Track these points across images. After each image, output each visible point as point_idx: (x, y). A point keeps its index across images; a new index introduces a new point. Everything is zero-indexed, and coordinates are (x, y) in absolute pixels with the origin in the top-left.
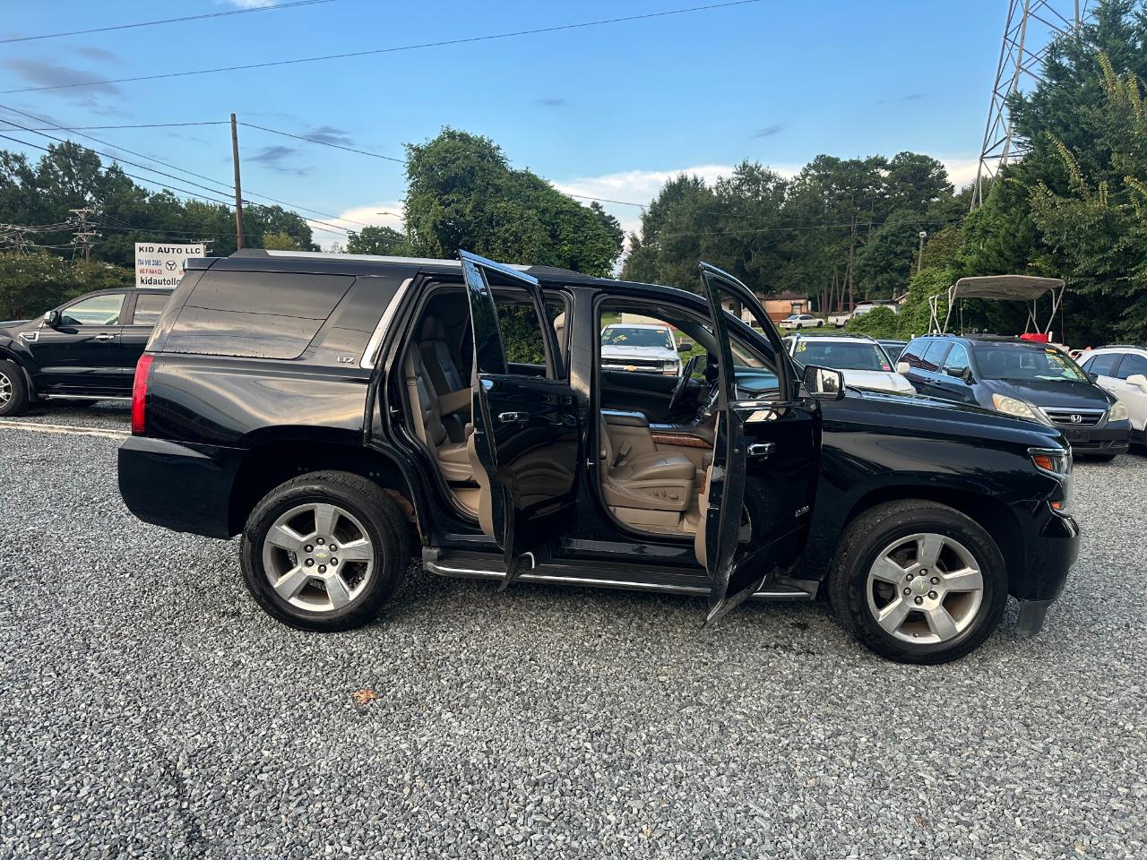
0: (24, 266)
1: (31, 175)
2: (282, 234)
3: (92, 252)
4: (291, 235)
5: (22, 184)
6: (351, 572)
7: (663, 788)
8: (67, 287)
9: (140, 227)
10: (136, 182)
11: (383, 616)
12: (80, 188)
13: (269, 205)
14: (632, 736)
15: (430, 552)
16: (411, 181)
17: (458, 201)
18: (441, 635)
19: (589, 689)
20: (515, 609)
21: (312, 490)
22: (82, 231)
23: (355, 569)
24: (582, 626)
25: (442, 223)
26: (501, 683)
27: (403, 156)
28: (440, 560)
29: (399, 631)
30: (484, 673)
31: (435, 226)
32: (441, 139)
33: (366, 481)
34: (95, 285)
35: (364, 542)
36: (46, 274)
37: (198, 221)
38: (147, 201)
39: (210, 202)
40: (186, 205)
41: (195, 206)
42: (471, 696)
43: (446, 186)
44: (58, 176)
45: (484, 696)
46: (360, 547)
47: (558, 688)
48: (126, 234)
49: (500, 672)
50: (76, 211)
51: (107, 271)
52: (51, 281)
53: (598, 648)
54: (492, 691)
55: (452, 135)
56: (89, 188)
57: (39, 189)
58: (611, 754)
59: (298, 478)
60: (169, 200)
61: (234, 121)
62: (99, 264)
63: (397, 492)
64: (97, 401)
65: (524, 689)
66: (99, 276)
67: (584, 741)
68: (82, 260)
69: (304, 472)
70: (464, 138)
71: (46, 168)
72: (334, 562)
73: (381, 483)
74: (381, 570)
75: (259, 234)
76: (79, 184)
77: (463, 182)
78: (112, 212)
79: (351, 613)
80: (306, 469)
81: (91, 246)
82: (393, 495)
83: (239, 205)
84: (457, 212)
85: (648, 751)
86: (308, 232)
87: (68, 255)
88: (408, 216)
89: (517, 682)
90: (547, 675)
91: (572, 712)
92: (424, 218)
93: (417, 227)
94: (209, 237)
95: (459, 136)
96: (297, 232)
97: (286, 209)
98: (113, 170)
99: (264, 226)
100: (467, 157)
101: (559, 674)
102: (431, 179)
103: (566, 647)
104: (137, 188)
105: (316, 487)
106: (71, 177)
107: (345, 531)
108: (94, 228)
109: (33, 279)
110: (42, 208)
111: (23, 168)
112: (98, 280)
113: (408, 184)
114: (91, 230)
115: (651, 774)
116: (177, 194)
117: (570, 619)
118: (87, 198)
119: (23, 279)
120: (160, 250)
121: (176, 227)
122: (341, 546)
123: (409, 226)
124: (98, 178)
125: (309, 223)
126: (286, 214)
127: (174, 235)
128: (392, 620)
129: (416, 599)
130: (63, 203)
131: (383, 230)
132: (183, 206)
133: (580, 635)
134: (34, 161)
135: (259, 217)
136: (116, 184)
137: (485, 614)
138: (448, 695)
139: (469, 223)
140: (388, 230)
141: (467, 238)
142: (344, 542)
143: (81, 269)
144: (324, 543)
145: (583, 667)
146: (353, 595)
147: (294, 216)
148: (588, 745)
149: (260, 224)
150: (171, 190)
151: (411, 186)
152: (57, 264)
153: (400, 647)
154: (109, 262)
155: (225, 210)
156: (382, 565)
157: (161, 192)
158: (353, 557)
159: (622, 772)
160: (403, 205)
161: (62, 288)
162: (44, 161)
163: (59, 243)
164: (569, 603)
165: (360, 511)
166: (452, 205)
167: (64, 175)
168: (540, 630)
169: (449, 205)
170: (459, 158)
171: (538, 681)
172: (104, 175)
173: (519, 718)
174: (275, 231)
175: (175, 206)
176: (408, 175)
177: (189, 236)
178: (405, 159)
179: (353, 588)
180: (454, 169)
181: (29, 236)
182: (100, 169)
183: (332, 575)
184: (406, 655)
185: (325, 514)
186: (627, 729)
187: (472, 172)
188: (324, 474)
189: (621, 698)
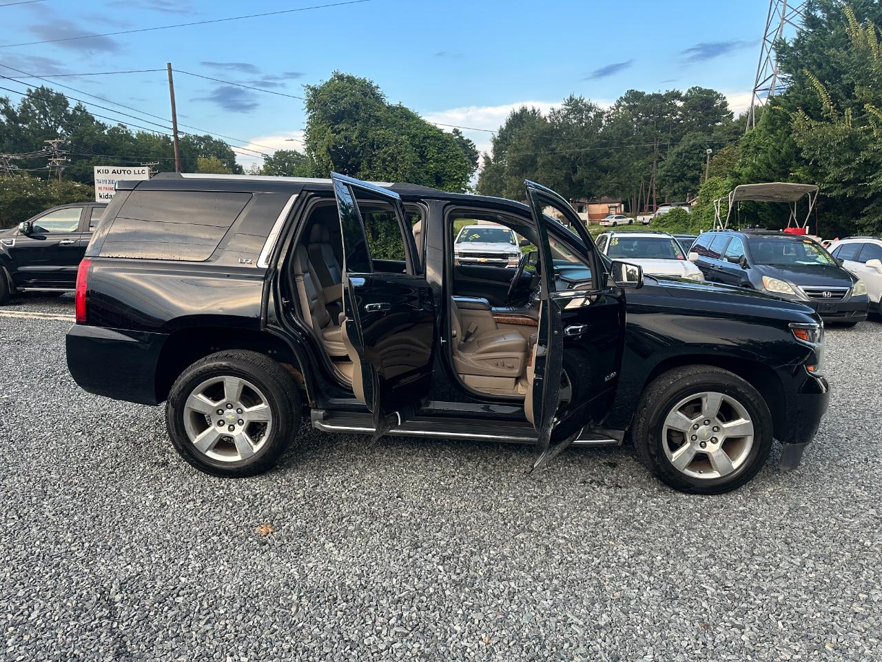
0: (11, 186)
1: (14, 114)
2: (212, 157)
3: (63, 173)
4: (219, 158)
5: (7, 121)
6: (254, 430)
7: (499, 602)
8: (44, 201)
9: (101, 153)
10: (96, 118)
11: (282, 464)
12: (53, 123)
13: (201, 135)
14: (476, 558)
15: (316, 414)
16: (310, 114)
17: (346, 130)
18: (327, 478)
19: (444, 521)
20: (387, 456)
21: (221, 365)
22: (55, 157)
23: (258, 427)
24: (440, 469)
25: (334, 147)
26: (373, 517)
27: (303, 95)
28: (325, 419)
29: (294, 476)
30: (360, 509)
31: (329, 150)
32: (332, 81)
33: (264, 357)
34: (66, 200)
35: (263, 406)
36: (27, 191)
37: (146, 148)
38: (106, 133)
39: (155, 133)
40: (137, 135)
41: (143, 136)
42: (349, 528)
43: (337, 118)
44: (35, 114)
45: (359, 528)
46: (260, 411)
47: (419, 520)
48: (90, 159)
49: (373, 508)
50: (50, 142)
51: (75, 188)
52: (31, 197)
53: (451, 487)
54: (366, 524)
55: (341, 78)
56: (60, 123)
57: (20, 125)
58: (459, 574)
59: (210, 356)
60: (123, 131)
61: (170, 69)
62: (70, 183)
63: (290, 365)
64: (64, 292)
65: (392, 522)
66: (70, 192)
67: (438, 564)
68: (56, 180)
69: (215, 351)
70: (351, 80)
71: (25, 108)
72: (240, 422)
73: (277, 359)
74: (278, 429)
75: (194, 158)
76: (51, 120)
77: (350, 114)
78: (78, 142)
79: (255, 463)
80: (218, 348)
81: (63, 169)
82: (288, 368)
83: (175, 136)
84: (346, 138)
85: (488, 571)
86: (233, 155)
87: (44, 176)
88: (307, 141)
89: (387, 515)
90: (410, 510)
91: (429, 540)
92: (320, 143)
93: (315, 151)
94: (155, 161)
95: (346, 78)
96: (223, 155)
97: (215, 138)
98: (78, 108)
99: (198, 152)
100: (353, 95)
101: (420, 508)
102: (325, 112)
103: (426, 486)
104: (98, 123)
105: (224, 363)
106: (46, 115)
107: (248, 398)
108: (64, 155)
109: (18, 195)
110: (24, 140)
111: (7, 108)
112: (69, 196)
113: (307, 117)
114: (62, 156)
115: (490, 591)
116: (129, 127)
117: (430, 462)
118: (59, 131)
119: (10, 195)
120: (114, 172)
121: (129, 153)
122: (246, 410)
123: (308, 150)
124: (67, 115)
125: (233, 149)
126: (215, 142)
127: (128, 159)
128: (289, 466)
129: (309, 449)
130: (40, 135)
131: (290, 152)
132: (135, 136)
133: (437, 476)
134: (16, 103)
135: (194, 144)
136: (82, 119)
137: (363, 460)
138: (331, 528)
139: (355, 147)
140: (295, 153)
141: (354, 159)
142: (248, 406)
143: (55, 188)
144: (232, 407)
145: (439, 502)
146: (256, 448)
147: (221, 144)
148: (441, 568)
149: (195, 150)
150: (124, 125)
151: (310, 118)
152: (36, 184)
153: (294, 489)
154: (77, 181)
155: (167, 139)
156: (278, 424)
157: (116, 126)
158: (255, 418)
159: (467, 589)
160: (304, 133)
161: (41, 202)
162: (24, 102)
163: (37, 167)
164: (429, 450)
165: (260, 382)
166: (342, 133)
167: (40, 113)
168: (407, 472)
169: (339, 132)
170: (346, 96)
171: (403, 514)
172: (71, 113)
173: (387, 545)
174: (207, 155)
175: (128, 136)
176: (307, 109)
177: (139, 160)
178: (305, 97)
179: (256, 442)
180: (344, 104)
181: (14, 162)
182: (68, 109)
183: (239, 433)
184: (299, 496)
185: (232, 385)
186: (472, 553)
187: (357, 106)
188: (230, 352)
189: (468, 528)
